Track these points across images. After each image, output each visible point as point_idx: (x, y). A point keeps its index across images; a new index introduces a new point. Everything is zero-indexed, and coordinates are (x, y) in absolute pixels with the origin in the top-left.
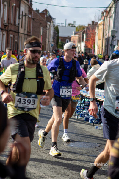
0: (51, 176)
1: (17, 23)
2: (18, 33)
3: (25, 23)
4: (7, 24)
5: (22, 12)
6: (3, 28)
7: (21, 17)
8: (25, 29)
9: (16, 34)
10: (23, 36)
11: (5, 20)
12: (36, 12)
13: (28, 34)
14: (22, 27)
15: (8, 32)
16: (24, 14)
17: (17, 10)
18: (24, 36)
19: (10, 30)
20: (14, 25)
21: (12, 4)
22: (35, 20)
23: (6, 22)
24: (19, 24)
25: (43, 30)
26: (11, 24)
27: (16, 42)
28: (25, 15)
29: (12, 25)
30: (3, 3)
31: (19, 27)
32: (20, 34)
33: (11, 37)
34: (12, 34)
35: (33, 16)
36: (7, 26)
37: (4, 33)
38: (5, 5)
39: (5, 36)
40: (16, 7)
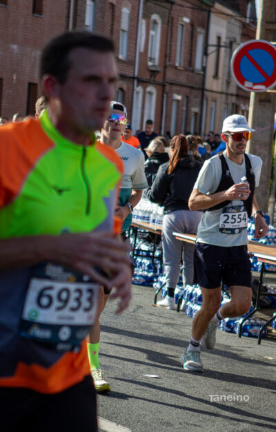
1: (198, 65)
2: (203, 90)
3: (229, 67)
4: (158, 69)
5: (219, 38)
6: (147, 76)
7: (211, 49)
8: (228, 83)
9: (196, 93)
10: (221, 98)
11: (152, 58)
13: (241, 93)
14: (216, 76)
15: (164, 88)
16: (222, 44)
17: (201, 33)
18: (227, 98)
19: (171, 84)
20: (186, 70)
21: (180, 18)
23: (157, 62)
24: (204, 69)
26: (176, 68)
27: (196, 114)
29: (180, 70)
30: (147, 16)
31: (204, 76)
32: (207, 93)
33: (178, 101)
34: (178, 93)
36: (158, 72)
37: (150, 88)
38: (155, 22)
39: (154, 97)
40: (196, 25)
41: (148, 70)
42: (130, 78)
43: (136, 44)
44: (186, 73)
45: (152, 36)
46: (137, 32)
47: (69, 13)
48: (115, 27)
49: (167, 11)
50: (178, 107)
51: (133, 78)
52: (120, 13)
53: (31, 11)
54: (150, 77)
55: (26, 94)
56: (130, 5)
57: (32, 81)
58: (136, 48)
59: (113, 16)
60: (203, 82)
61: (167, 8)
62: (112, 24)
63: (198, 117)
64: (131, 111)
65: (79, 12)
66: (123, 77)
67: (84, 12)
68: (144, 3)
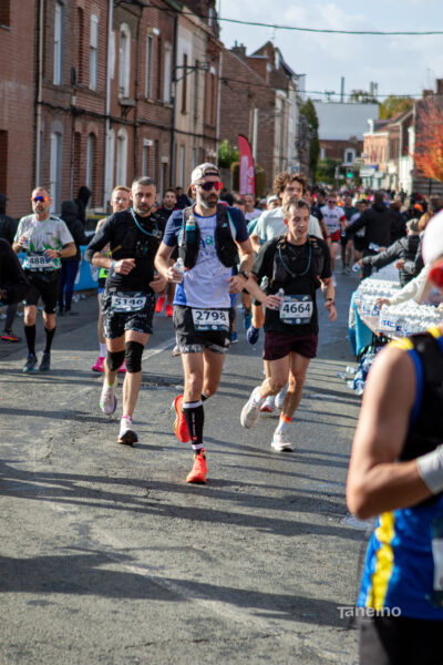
0: (294, 632)
1: (166, 98)
2: (172, 130)
3: (196, 97)
4: (132, 102)
5: (185, 57)
6: (118, 115)
7: (180, 73)
8: (196, 118)
9: (166, 135)
10: (189, 141)
11: (123, 88)
12: (234, 55)
13: (208, 133)
14: (184, 111)
15: (135, 128)
16: (190, 63)
17: (167, 50)
18: (195, 141)
19: (142, 124)
20: (155, 104)
21: (149, 29)
22: (229, 82)
23: (127, 93)
24: (173, 100)
25: (260, 117)
26: (146, 101)
27: (165, 164)
28: (196, 68)
29: (150, 103)
30: (116, 28)
31: (173, 111)
32: (177, 135)
33: (148, 147)
34: (148, 138)
35: (224, 71)
36: (131, 107)
37: (123, 132)
38: (124, 35)
39: (125, 145)
40: (163, 39)
41: (119, 104)
42: (102, 117)
43: (106, 67)
44: (155, 107)
45: (121, 55)
46: (107, 49)
47: (39, 22)
48: (84, 43)
49: (136, 18)
50: (148, 155)
51: (105, 117)
52: (89, 21)
54: (125, 115)
56: (99, 10)
57: (1, 127)
58: (106, 74)
59: (82, 27)
60: (173, 121)
61: (135, 15)
62: (81, 39)
63: (168, 170)
64: (103, 165)
65: (48, 21)
66: (94, 116)
67: (53, 21)
68: (115, 7)
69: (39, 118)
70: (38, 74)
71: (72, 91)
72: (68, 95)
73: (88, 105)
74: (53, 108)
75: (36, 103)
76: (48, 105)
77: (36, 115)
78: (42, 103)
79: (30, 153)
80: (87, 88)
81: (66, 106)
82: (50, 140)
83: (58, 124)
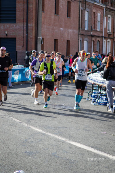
11: (109, 30)
15: (113, 39)
30: (106, 16)
36: (111, 34)
37: (109, 40)
38: (109, 18)
39: (110, 43)
41: (108, 34)
42: (102, 37)
43: (103, 25)
45: (109, 22)
46: (103, 21)
47: (79, 16)
48: (96, 20)
49: (113, 13)
51: (103, 37)
52: (97, 15)
53: (67, 16)
54: (108, 36)
55: (66, 44)
56: (100, 12)
57: (68, 40)
58: (103, 27)
59: (95, 16)
64: (102, 48)
65: (83, 16)
66: (99, 37)
67: (85, 16)
68: (105, 11)
69: (80, 38)
70: (79, 28)
71: (91, 31)
72: (90, 32)
73: (97, 34)
74: (85, 35)
75: (79, 34)
76: (83, 34)
77: (79, 37)
78: (81, 34)
79: (77, 45)
80: (97, 30)
81: (89, 34)
82: (84, 42)
83: (87, 39)
